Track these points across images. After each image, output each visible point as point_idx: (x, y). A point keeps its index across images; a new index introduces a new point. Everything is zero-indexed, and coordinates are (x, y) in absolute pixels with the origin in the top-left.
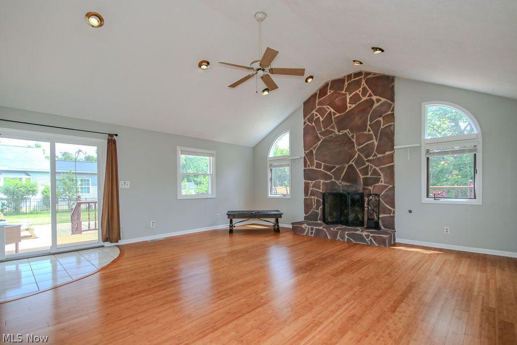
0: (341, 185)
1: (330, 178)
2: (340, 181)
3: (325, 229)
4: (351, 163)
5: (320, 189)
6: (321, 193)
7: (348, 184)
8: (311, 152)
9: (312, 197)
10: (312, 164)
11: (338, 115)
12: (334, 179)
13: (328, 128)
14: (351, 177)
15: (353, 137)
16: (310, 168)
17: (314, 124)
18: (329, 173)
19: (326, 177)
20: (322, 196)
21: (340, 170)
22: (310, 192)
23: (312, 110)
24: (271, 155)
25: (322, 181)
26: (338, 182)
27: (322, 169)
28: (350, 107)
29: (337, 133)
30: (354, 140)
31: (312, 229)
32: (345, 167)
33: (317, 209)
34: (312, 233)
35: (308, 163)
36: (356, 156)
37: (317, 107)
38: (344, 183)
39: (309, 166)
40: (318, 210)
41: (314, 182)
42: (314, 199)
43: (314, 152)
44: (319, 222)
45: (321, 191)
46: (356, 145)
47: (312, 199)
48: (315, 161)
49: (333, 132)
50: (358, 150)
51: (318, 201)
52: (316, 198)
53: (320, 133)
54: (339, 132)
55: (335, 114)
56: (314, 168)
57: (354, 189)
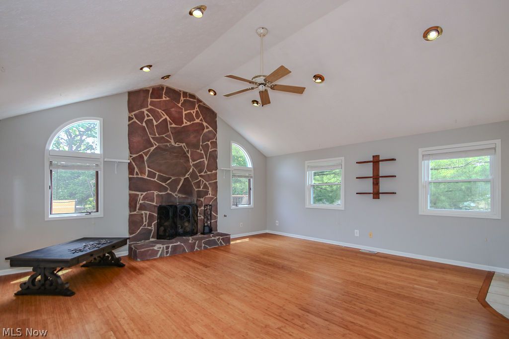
0: (177, 197)
1: (166, 189)
2: (176, 193)
3: (182, 244)
4: (187, 176)
5: (153, 202)
6: (155, 206)
7: (184, 196)
8: (141, 157)
9: (143, 212)
10: (142, 172)
11: (174, 125)
12: (171, 191)
13: (164, 136)
14: (187, 189)
15: (188, 151)
16: (140, 176)
17: (144, 124)
18: (164, 184)
19: (161, 188)
20: (156, 209)
21: (177, 182)
22: (138, 206)
23: (142, 107)
24: (51, 147)
25: (156, 193)
26: (174, 194)
27: (155, 180)
28: (186, 123)
29: (173, 144)
30: (189, 155)
31: (167, 248)
32: (181, 180)
33: (149, 224)
34: (167, 252)
35: (136, 170)
36: (191, 170)
37: (150, 107)
38: (180, 195)
39: (137, 174)
40: (151, 226)
41: (144, 193)
42: (146, 214)
43: (145, 158)
44: (152, 240)
45: (154, 204)
46: (190, 160)
47: (142, 214)
48: (147, 169)
49: (170, 142)
50: (193, 165)
51: (151, 216)
52: (148, 213)
53: (153, 138)
54: (175, 143)
55: (171, 124)
56: (146, 177)
57: (189, 201)
